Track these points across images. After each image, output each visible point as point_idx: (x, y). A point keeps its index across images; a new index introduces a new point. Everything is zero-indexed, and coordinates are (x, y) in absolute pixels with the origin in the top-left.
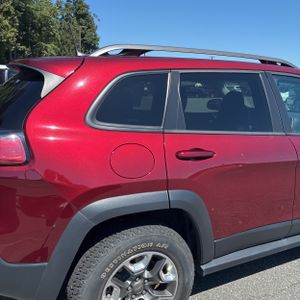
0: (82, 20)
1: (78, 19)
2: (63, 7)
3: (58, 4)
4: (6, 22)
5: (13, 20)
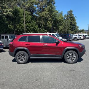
2: (66, 16)
3: (65, 15)
4: (50, 23)
5: (52, 22)
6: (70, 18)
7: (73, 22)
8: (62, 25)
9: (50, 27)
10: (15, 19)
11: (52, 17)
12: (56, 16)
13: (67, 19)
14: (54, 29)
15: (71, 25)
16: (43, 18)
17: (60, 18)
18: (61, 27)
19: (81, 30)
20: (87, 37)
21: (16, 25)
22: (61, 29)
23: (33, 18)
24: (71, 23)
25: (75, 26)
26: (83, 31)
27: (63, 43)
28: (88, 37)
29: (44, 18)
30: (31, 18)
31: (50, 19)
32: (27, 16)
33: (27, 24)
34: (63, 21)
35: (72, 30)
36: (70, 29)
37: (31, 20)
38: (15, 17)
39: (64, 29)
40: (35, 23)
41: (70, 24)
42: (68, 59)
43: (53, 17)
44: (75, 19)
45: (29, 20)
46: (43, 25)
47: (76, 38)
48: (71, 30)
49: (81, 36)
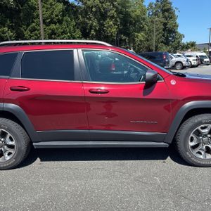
0: (166, 14)
1: (163, 13)
2: (154, 6)
3: (150, 5)
4: (111, 23)
5: (116, 20)
6: (164, 11)
7: (170, 22)
8: (141, 29)
9: (112, 35)
10: (19, 11)
11: (117, 8)
12: (127, 5)
13: (155, 15)
14: (121, 40)
15: (164, 30)
16: (94, 9)
17: (138, 12)
18: (141, 36)
19: (188, 44)
20: (205, 60)
21: (22, 29)
22: (141, 41)
23: (67, 9)
24: (165, 24)
25: (175, 32)
26: (192, 46)
27: (173, 83)
28: (208, 60)
29: (96, 12)
30: (63, 11)
31: (113, 12)
32: (51, 5)
33: (53, 26)
34: (144, 19)
35: (167, 43)
36: (162, 42)
37: (63, 16)
38: (17, 6)
39: (148, 41)
40: (74, 23)
41: (162, 27)
42: (194, 147)
43: (120, 7)
44: (174, 15)
45: (57, 16)
46: (95, 30)
47: (181, 62)
48: (165, 44)
49: (191, 59)
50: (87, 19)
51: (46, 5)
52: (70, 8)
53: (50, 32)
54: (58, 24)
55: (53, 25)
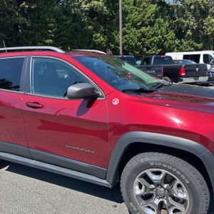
9: (212, 34)
16: (192, 7)
21: (113, 34)
30: (156, 13)
37: (155, 17)
38: (111, 12)
50: (184, 18)
51: (138, 9)
52: (165, 8)
53: (140, 34)
54: (149, 27)
55: (144, 28)
